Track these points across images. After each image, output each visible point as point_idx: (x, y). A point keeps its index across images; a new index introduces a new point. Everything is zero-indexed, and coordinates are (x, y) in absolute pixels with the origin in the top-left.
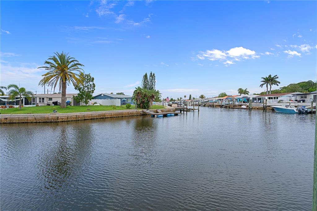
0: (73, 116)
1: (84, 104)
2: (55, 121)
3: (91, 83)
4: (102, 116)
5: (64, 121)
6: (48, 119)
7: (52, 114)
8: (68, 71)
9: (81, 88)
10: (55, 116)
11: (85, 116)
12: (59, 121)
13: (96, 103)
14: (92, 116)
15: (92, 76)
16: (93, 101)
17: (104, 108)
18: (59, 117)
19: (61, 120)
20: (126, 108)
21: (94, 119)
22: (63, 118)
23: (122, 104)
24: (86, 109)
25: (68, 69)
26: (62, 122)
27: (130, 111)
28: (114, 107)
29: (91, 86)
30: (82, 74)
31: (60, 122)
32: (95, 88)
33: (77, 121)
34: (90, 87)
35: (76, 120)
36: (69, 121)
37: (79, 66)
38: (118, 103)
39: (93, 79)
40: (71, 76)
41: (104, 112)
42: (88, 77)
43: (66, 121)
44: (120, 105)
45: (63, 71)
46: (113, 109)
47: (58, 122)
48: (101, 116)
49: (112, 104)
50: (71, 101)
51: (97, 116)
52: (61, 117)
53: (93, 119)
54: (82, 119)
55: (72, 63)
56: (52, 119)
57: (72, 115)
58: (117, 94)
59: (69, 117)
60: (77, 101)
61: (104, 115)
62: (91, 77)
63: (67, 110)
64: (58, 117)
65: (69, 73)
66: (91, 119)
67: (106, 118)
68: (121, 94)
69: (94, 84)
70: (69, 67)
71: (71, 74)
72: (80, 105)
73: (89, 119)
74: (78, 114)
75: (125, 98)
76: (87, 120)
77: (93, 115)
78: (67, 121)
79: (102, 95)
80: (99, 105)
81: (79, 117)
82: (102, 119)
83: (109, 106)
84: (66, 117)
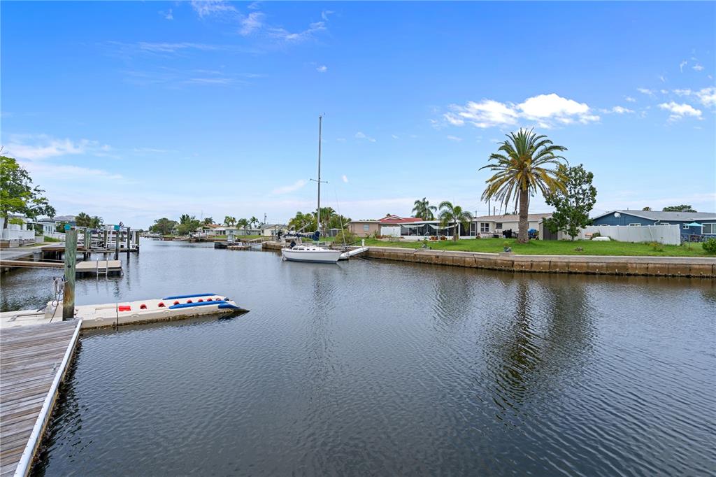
0: (544, 263)
1: (569, 237)
2: (507, 268)
3: (585, 186)
4: (617, 267)
5: (525, 272)
6: (496, 263)
7: (503, 255)
8: (532, 166)
9: (560, 200)
10: (507, 258)
11: (571, 264)
12: (515, 269)
13: (599, 235)
14: (588, 267)
15: (587, 170)
16: (591, 230)
17: (624, 249)
18: (515, 263)
19: (517, 269)
20: (704, 251)
21: (594, 274)
22: (523, 263)
23: (684, 239)
24: (574, 247)
25: (532, 162)
26: (521, 271)
28: (658, 248)
29: (584, 194)
30: (562, 169)
31: (517, 271)
32: (596, 198)
34: (582, 196)
35: (550, 273)
36: (535, 272)
37: (556, 152)
38: (672, 235)
39: (591, 176)
40: (537, 176)
41: (622, 259)
42: (576, 173)
43: (528, 272)
44: (677, 241)
45: (522, 167)
46: (652, 253)
47: (514, 271)
49: (648, 239)
50: (538, 230)
51: (601, 267)
52: (520, 263)
53: (591, 274)
54: (562, 271)
55: (542, 148)
56: (502, 264)
57: (541, 260)
58: (666, 210)
59: (534, 263)
60: (551, 228)
61: (625, 266)
62: (584, 173)
63: (531, 249)
64: (513, 262)
65: (533, 171)
66: (587, 274)
67: (628, 275)
68: (680, 209)
69: (592, 189)
70: (533, 157)
71: (539, 172)
72: (559, 239)
73: (579, 273)
74: (554, 258)
75: (697, 222)
76: (576, 273)
77: (590, 264)
78: (531, 272)
79: (616, 215)
80: (606, 239)
81: (556, 266)
82: (618, 276)
83: (640, 244)
84: (529, 263)
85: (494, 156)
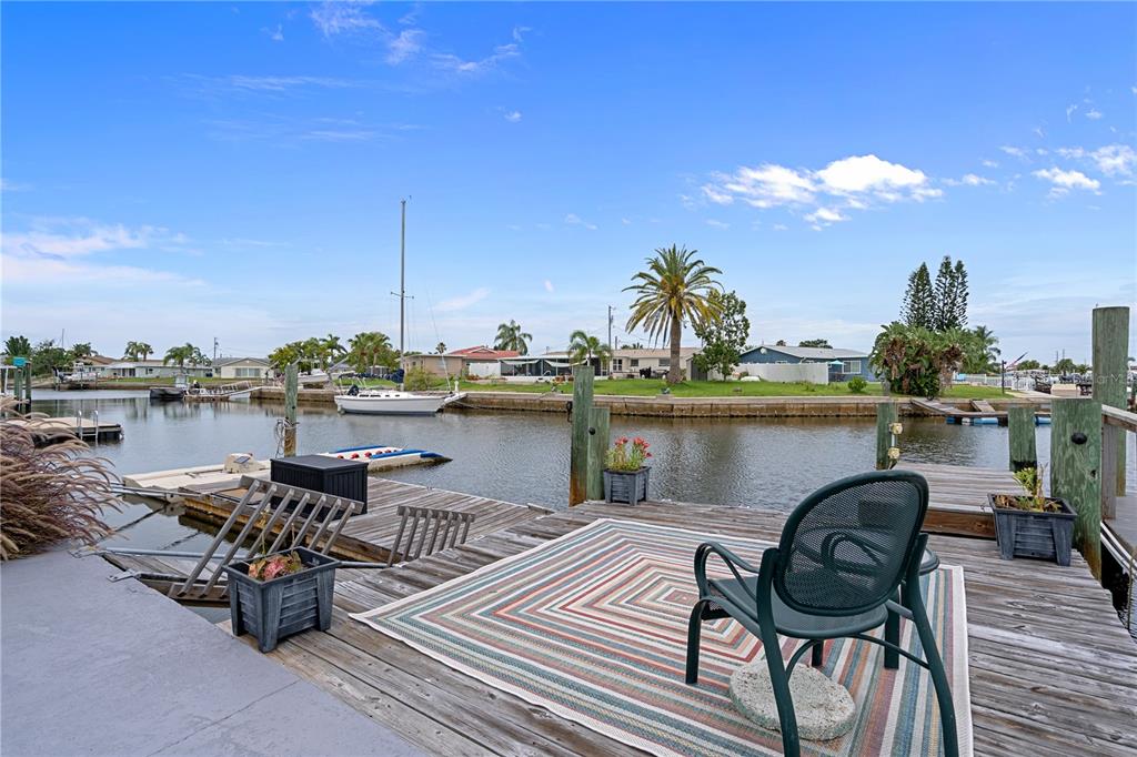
0: (704, 406)
1: (720, 377)
2: (665, 414)
3: (738, 317)
4: (775, 409)
5: (685, 417)
6: (651, 408)
7: (660, 397)
8: (686, 290)
9: (711, 332)
10: (666, 402)
11: (732, 406)
12: (675, 414)
13: (747, 374)
14: (749, 409)
15: (740, 298)
16: (742, 367)
17: (775, 390)
18: (674, 407)
19: (678, 414)
20: (849, 390)
21: (756, 417)
22: (683, 407)
23: (832, 378)
24: (731, 389)
25: (687, 286)
26: (682, 417)
27: (866, 401)
28: (810, 388)
29: (737, 327)
30: (713, 296)
31: (677, 417)
32: (749, 331)
33: (713, 416)
34: (735, 329)
35: (711, 417)
36: (695, 416)
37: (710, 275)
38: (820, 375)
39: (743, 305)
40: (691, 303)
41: (781, 400)
42: (729, 302)
43: (689, 417)
44: (826, 380)
45: (674, 292)
46: (805, 393)
47: (673, 417)
48: (773, 409)
49: (798, 379)
50: (684, 367)
51: (762, 408)
52: (679, 407)
53: (751, 417)
54: (723, 414)
55: (695, 269)
56: (660, 408)
57: (702, 402)
59: (695, 407)
60: (702, 366)
61: (783, 408)
62: (736, 301)
63: (687, 392)
64: (672, 406)
65: (686, 297)
66: (748, 417)
67: (787, 416)
68: (818, 344)
69: (745, 320)
70: (686, 280)
71: (693, 299)
72: (709, 379)
73: (741, 416)
74: (715, 400)
75: (839, 359)
76: (737, 416)
77: (751, 405)
78: (691, 417)
79: (763, 351)
80: (756, 379)
81: (718, 409)
82: (777, 417)
83: (791, 384)
84: (690, 407)
85: (642, 275)
